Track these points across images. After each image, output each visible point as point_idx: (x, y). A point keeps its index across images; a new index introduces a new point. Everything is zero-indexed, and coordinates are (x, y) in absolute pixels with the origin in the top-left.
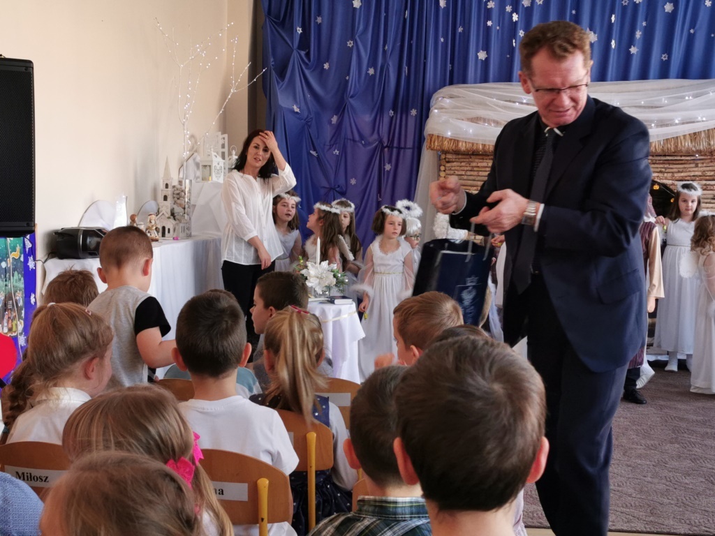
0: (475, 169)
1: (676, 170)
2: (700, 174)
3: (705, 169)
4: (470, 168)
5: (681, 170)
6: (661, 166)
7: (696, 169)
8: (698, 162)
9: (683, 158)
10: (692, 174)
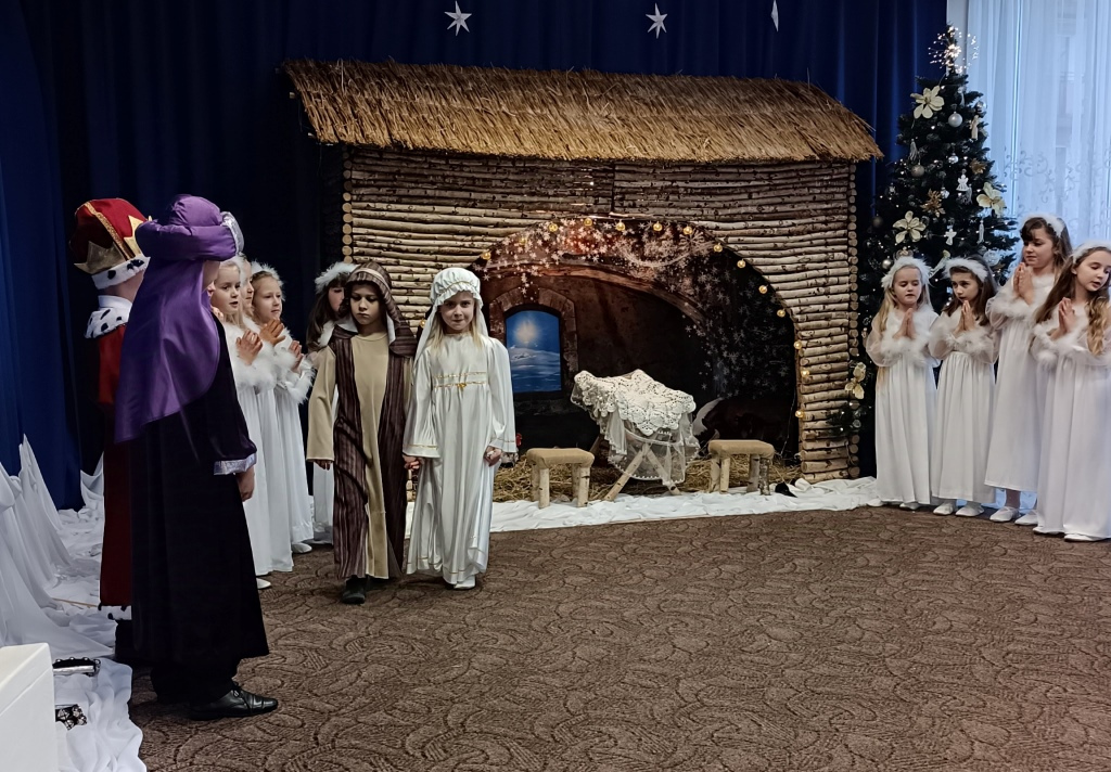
0: (404, 200)
1: (721, 205)
2: (755, 210)
3: (761, 201)
4: (395, 199)
5: (727, 204)
6: (699, 198)
7: (749, 202)
8: (752, 190)
9: (730, 184)
10: (743, 210)
